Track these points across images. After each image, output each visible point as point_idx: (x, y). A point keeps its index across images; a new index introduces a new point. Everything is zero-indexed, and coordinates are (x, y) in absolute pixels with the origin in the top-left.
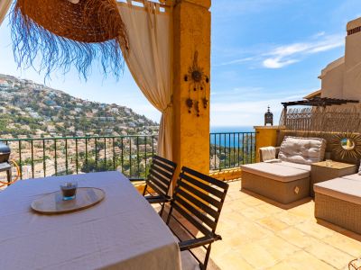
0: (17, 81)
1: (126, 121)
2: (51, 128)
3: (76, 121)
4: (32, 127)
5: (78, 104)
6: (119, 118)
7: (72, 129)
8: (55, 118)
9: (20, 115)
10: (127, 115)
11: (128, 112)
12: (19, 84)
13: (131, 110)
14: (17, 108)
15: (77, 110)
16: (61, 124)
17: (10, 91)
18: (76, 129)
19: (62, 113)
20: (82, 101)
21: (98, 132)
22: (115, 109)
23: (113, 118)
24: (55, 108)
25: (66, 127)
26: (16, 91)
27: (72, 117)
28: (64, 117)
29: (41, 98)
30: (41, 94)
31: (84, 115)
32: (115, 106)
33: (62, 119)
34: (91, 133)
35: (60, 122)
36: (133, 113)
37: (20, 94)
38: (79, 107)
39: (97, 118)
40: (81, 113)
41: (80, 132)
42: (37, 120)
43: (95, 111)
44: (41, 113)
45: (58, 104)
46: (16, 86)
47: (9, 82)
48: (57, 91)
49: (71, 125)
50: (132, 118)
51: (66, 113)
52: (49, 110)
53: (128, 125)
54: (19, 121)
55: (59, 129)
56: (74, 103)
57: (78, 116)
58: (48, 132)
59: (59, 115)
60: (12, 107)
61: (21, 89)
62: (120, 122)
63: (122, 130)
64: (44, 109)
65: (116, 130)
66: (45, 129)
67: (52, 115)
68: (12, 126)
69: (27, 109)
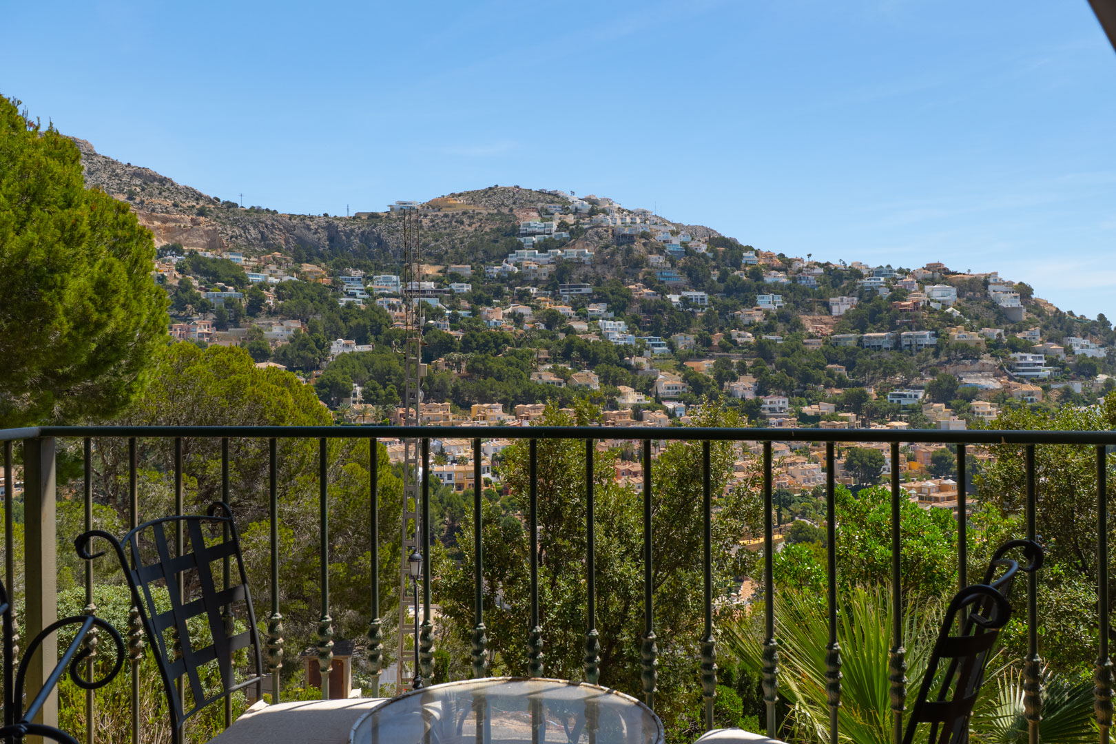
0: (566, 207)
1: (994, 347)
2: (667, 380)
3: (762, 351)
4: (605, 379)
5: (769, 279)
6: (957, 334)
7: (744, 386)
8: (684, 341)
9: (570, 331)
10: (1001, 316)
11: (1008, 301)
12: (570, 219)
13: (1024, 292)
14: (564, 309)
15: (769, 303)
16: (705, 367)
17: (543, 247)
18: (761, 390)
19: (707, 320)
20: (786, 264)
21: (855, 403)
22: (938, 292)
23: (927, 337)
24: (685, 301)
25: (721, 379)
26: (562, 244)
27: (749, 337)
28: (717, 338)
29: (638, 264)
30: (638, 246)
31: (798, 326)
32: (938, 274)
33: (708, 343)
34: (826, 408)
35: (700, 357)
36: (1038, 308)
37: (572, 253)
38: (775, 289)
39: (850, 339)
40: (783, 317)
41: (776, 401)
42: (624, 351)
43: (842, 305)
44: (635, 324)
45: (696, 283)
46: (563, 226)
47: (545, 214)
48: (694, 232)
49: (743, 370)
50: (1033, 334)
51: (724, 317)
52: (664, 307)
53: (1008, 370)
54: (566, 356)
55: (696, 386)
56: (756, 274)
57: (769, 329)
58: (659, 400)
59: (697, 328)
60: (548, 305)
61: (576, 233)
62: (969, 353)
63: (974, 394)
64: (646, 308)
65: (946, 393)
66: (647, 387)
67: (673, 328)
68: (545, 375)
69: (595, 309)
